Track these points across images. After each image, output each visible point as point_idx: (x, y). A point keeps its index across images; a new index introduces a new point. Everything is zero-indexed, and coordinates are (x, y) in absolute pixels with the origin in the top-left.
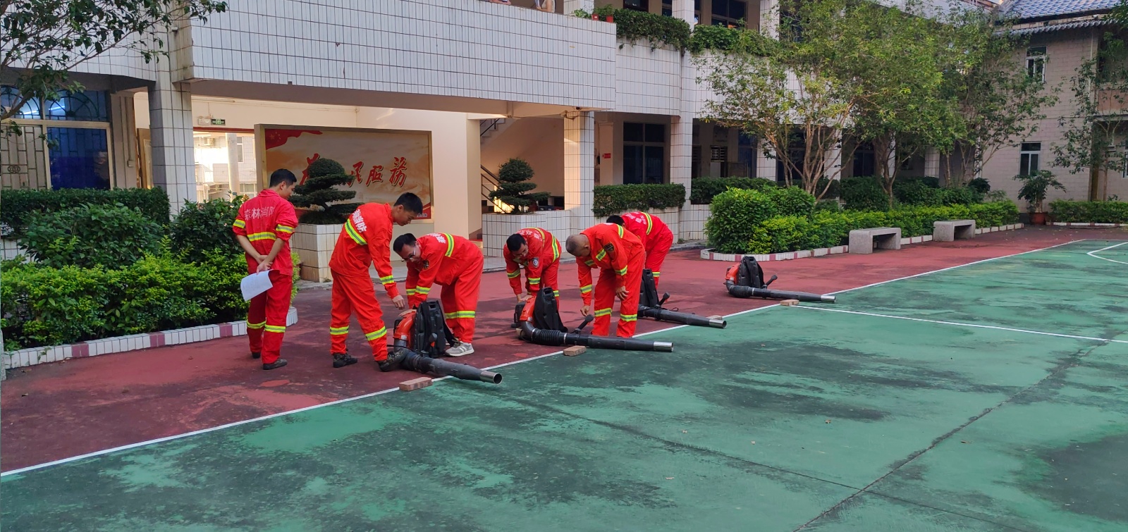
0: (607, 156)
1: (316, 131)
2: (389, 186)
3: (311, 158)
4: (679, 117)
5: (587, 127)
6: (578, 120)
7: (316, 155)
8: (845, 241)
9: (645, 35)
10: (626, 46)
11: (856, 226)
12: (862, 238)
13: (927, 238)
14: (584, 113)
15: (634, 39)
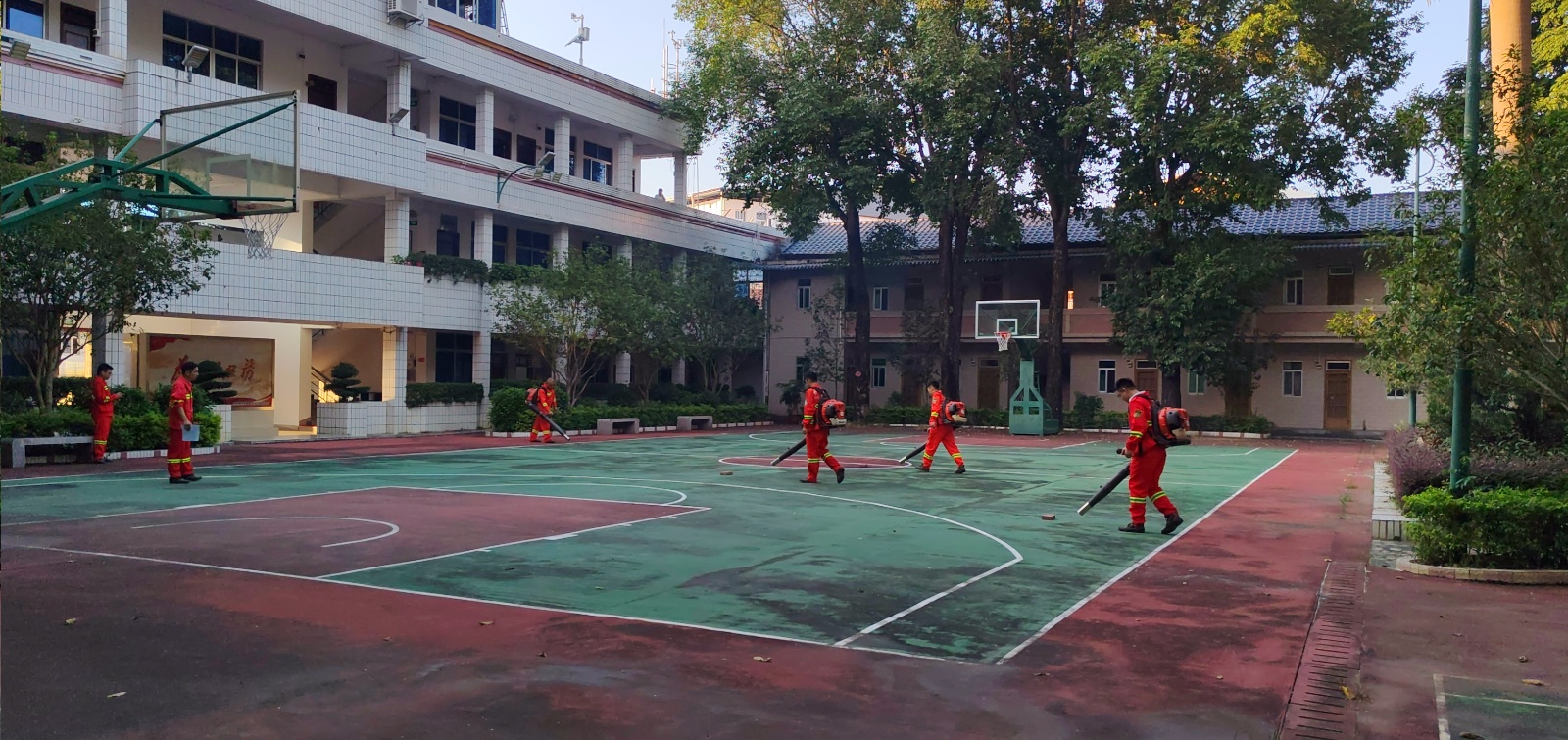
0: (422, 360)
1: (186, 338)
2: (240, 381)
3: (182, 357)
4: (479, 333)
5: (401, 339)
6: (394, 334)
7: (186, 357)
8: (594, 427)
9: (448, 273)
10: (434, 281)
11: (603, 417)
12: (606, 423)
13: (674, 428)
14: (399, 330)
15: (440, 276)
